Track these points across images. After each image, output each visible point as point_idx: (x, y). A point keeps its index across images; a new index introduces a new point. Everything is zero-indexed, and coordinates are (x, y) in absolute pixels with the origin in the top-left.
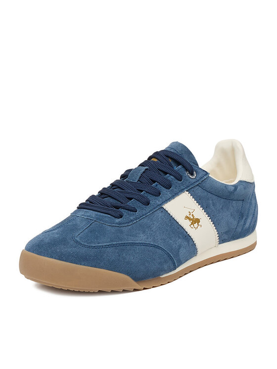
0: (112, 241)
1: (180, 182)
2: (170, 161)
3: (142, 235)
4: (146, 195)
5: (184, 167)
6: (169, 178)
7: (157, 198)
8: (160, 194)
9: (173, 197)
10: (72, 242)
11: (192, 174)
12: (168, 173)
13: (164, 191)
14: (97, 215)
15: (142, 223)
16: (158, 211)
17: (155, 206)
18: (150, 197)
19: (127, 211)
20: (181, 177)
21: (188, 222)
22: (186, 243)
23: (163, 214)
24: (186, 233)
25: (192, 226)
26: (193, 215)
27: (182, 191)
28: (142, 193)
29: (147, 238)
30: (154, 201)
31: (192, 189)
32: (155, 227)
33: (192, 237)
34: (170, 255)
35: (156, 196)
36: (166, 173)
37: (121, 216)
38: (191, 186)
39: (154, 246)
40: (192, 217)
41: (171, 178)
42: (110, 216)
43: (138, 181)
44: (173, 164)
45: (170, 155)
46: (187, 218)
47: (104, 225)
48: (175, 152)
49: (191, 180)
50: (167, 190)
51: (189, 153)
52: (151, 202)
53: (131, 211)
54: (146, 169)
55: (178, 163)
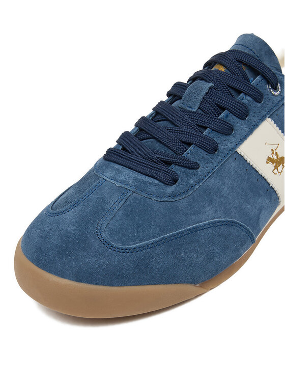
0: (162, 232)
1: (259, 105)
2: (245, 68)
3: (208, 209)
4: (212, 135)
5: (264, 77)
6: (245, 101)
7: (228, 137)
8: (232, 130)
9: (251, 132)
10: (96, 244)
11: (275, 89)
12: (242, 92)
13: (238, 124)
14: (136, 180)
15: (208, 186)
16: (231, 160)
17: (226, 152)
18: (217, 138)
19: (183, 169)
20: (261, 95)
21: (271, 166)
22: (267, 201)
23: (237, 163)
24: (267, 186)
25: (276, 171)
26: (276, 153)
27: (263, 119)
28: (206, 132)
29: (216, 212)
30: (224, 144)
31: (276, 113)
32: (226, 189)
33: (275, 190)
34: (248, 230)
35: (226, 135)
36: (239, 92)
37: (175, 181)
38: (275, 109)
39: (227, 224)
40: (275, 157)
41: (246, 100)
42: (156, 182)
43: (199, 108)
44: (249, 75)
45: (244, 59)
46: (270, 160)
47: (148, 200)
48: (251, 53)
49: (274, 98)
50: (243, 121)
51: (270, 52)
52: (220, 146)
53: (190, 168)
54: (210, 88)
55: (256, 73)
